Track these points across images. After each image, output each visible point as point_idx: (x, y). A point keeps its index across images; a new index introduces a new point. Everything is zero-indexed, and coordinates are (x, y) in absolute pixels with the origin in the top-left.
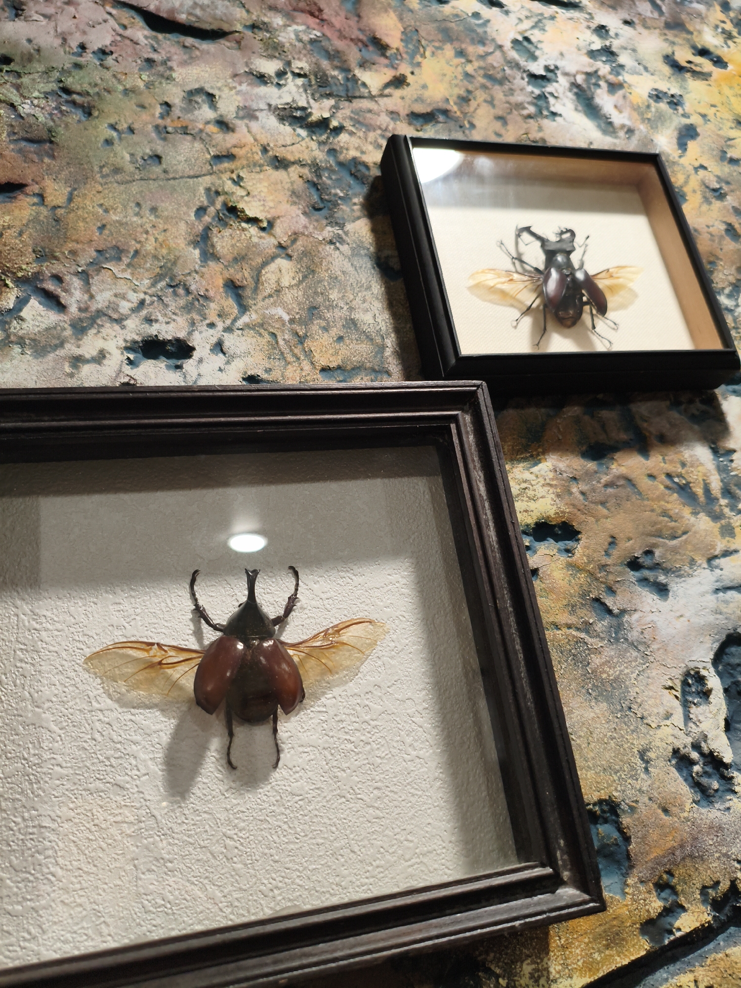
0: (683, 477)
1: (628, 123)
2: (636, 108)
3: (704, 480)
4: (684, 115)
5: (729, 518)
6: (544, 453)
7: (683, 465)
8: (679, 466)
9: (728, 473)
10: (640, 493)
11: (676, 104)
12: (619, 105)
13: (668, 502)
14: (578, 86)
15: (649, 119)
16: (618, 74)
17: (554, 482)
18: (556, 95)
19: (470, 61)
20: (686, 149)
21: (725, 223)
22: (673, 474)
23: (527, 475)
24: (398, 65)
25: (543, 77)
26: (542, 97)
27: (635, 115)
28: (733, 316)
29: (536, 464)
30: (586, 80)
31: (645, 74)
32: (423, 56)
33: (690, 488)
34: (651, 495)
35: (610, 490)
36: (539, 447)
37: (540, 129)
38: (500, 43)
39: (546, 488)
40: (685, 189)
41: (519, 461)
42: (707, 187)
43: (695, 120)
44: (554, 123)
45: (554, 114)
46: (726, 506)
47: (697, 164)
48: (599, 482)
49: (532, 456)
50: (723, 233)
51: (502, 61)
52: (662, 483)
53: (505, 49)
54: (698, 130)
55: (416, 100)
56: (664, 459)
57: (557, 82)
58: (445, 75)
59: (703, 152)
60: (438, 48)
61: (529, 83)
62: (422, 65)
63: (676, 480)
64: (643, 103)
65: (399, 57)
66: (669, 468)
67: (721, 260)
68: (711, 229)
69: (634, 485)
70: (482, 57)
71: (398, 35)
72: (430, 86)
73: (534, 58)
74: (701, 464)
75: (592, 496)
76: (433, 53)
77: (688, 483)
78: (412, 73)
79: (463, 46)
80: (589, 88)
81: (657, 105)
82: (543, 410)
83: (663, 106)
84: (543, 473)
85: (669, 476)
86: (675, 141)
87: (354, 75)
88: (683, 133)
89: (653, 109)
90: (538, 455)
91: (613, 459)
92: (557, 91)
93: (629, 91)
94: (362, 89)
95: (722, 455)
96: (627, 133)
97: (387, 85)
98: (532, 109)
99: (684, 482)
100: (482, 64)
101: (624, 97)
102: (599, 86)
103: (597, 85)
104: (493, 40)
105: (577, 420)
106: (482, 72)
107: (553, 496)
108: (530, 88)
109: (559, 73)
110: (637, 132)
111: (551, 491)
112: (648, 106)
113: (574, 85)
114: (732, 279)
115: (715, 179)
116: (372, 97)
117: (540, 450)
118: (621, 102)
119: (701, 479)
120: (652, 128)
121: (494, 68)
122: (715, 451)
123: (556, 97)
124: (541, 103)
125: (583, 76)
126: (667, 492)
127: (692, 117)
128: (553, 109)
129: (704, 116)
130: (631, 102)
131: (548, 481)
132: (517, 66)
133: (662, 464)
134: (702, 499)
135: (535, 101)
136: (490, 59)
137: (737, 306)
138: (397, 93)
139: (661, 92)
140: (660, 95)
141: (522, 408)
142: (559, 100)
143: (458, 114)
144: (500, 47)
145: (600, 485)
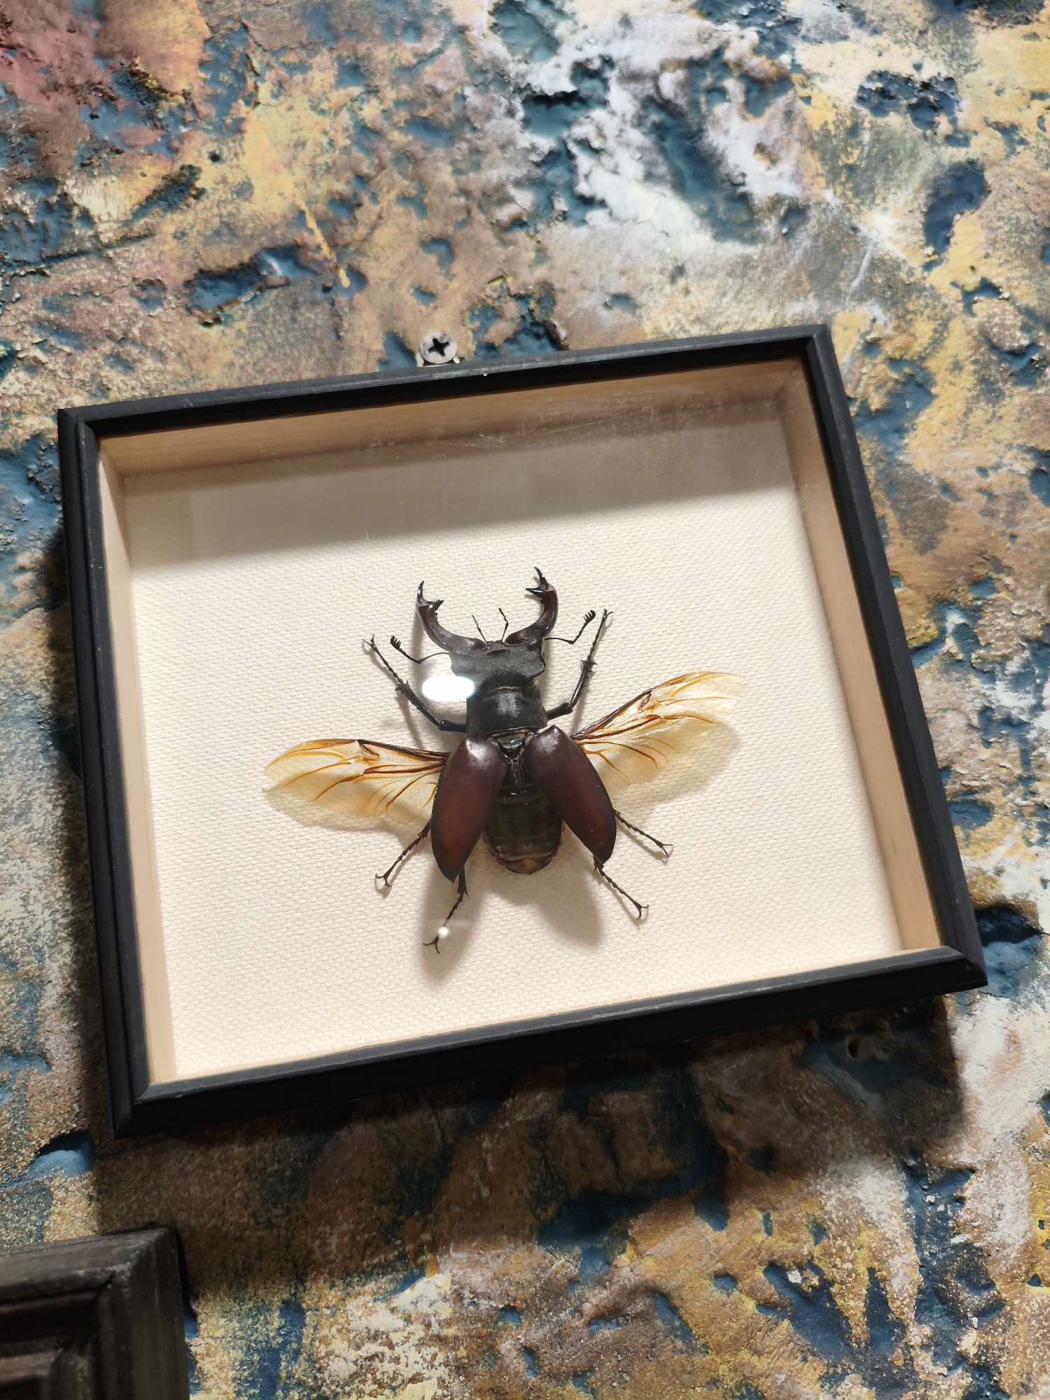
0: (816, 1270)
1: (789, 190)
2: (820, 143)
3: (871, 1271)
4: (950, 140)
5: (927, 1384)
6: (434, 1247)
7: (819, 1231)
8: (806, 1236)
9: (943, 1240)
10: (686, 1333)
11: (935, 108)
12: (769, 142)
13: (758, 1353)
14: (665, 106)
15: (851, 168)
16: (781, 46)
17: (450, 1332)
18: (596, 144)
19: (373, 91)
20: (947, 241)
21: (1032, 450)
22: (787, 1262)
23: (382, 1319)
24: (181, 138)
25: (566, 99)
26: (560, 157)
27: (814, 163)
28: (1023, 741)
29: (409, 1281)
30: (688, 85)
31: (854, 33)
32: (253, 102)
33: (831, 1298)
34: (717, 1337)
35: (607, 1332)
36: (424, 1229)
37: (542, 254)
38: (459, 20)
39: (428, 1351)
40: (931, 365)
41: (368, 1274)
42: (994, 348)
43: (985, 145)
44: (583, 232)
45: (588, 202)
46: (924, 1347)
47: (972, 281)
48: (578, 1311)
49: (402, 1256)
50: (1026, 482)
51: (460, 72)
52: (751, 1293)
53: (473, 34)
54: (989, 176)
55: (217, 233)
56: (767, 1218)
57: (604, 103)
58: (301, 144)
59: (993, 243)
60: (291, 68)
61: (526, 123)
62: (247, 127)
63: (794, 1277)
64: (839, 123)
65: (189, 116)
66: (780, 1245)
67: (1009, 571)
68: (992, 477)
69: (674, 1310)
70: (410, 71)
71: (192, 50)
72: (259, 185)
73: (551, 44)
74: (871, 1224)
75: (551, 1358)
76: (281, 87)
77: (826, 1284)
78: (215, 158)
79: (362, 48)
80: (695, 104)
81: (880, 121)
82: (448, 1113)
83: (896, 121)
84: (423, 1307)
85: (776, 1269)
86: (918, 221)
87: (65, 195)
88: (945, 193)
89: (866, 137)
90: (419, 1252)
91: (625, 1235)
92: (601, 134)
93: (804, 92)
94: (79, 230)
95: (935, 1187)
96: (784, 220)
97: (144, 208)
98: (524, 200)
99: (815, 1281)
100: (406, 91)
101: (789, 115)
102: (722, 93)
103: (719, 92)
104: (446, 14)
105: (539, 1133)
106: (402, 115)
107: (442, 1372)
108: (525, 139)
109: (612, 75)
110: (813, 213)
111: (441, 1358)
112: (854, 130)
113: (655, 102)
114: (1031, 627)
115: (1019, 320)
116: (100, 250)
117: (426, 1237)
118: (777, 130)
119: (862, 1269)
120: (857, 193)
121: (437, 94)
122: (915, 1176)
123: (597, 152)
124: (556, 174)
125: (680, 74)
126: (762, 1319)
127: (975, 142)
128: (583, 188)
129: (1008, 131)
130: (805, 126)
131: (435, 1328)
132: (501, 78)
133: (760, 1237)
134: (859, 1329)
135: (537, 172)
136: (429, 74)
137: (1038, 708)
138: (170, 223)
139: (895, 78)
140: (893, 89)
141: (394, 1115)
142: (605, 159)
143: (325, 250)
144: (462, 30)
145: (577, 1323)
